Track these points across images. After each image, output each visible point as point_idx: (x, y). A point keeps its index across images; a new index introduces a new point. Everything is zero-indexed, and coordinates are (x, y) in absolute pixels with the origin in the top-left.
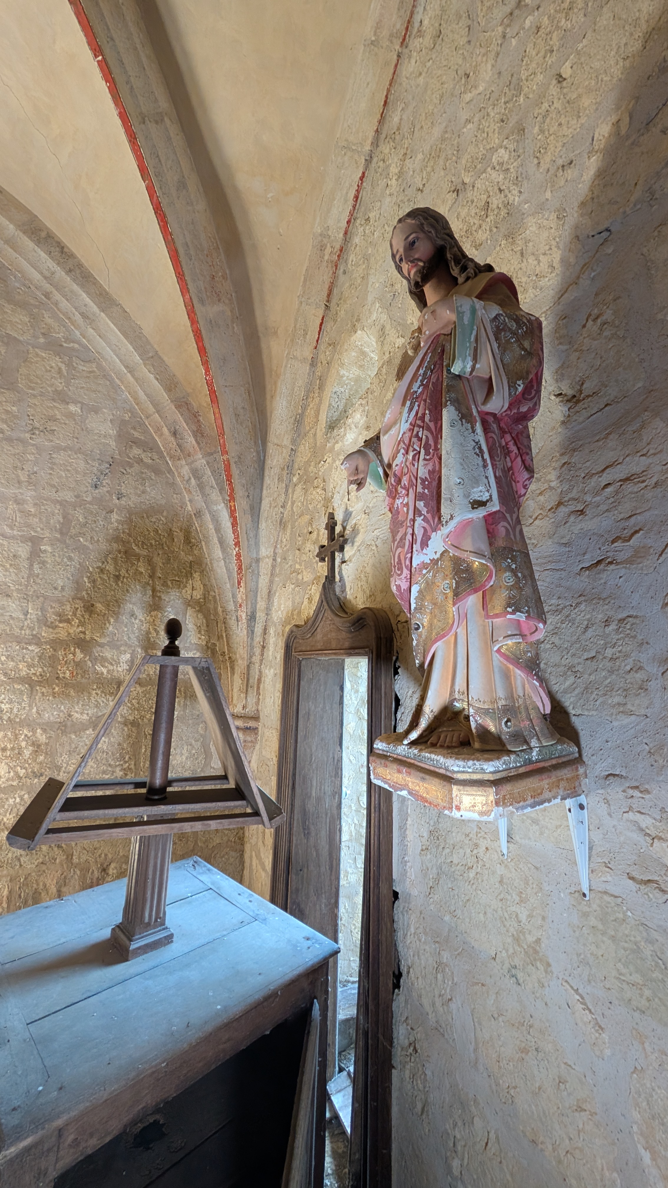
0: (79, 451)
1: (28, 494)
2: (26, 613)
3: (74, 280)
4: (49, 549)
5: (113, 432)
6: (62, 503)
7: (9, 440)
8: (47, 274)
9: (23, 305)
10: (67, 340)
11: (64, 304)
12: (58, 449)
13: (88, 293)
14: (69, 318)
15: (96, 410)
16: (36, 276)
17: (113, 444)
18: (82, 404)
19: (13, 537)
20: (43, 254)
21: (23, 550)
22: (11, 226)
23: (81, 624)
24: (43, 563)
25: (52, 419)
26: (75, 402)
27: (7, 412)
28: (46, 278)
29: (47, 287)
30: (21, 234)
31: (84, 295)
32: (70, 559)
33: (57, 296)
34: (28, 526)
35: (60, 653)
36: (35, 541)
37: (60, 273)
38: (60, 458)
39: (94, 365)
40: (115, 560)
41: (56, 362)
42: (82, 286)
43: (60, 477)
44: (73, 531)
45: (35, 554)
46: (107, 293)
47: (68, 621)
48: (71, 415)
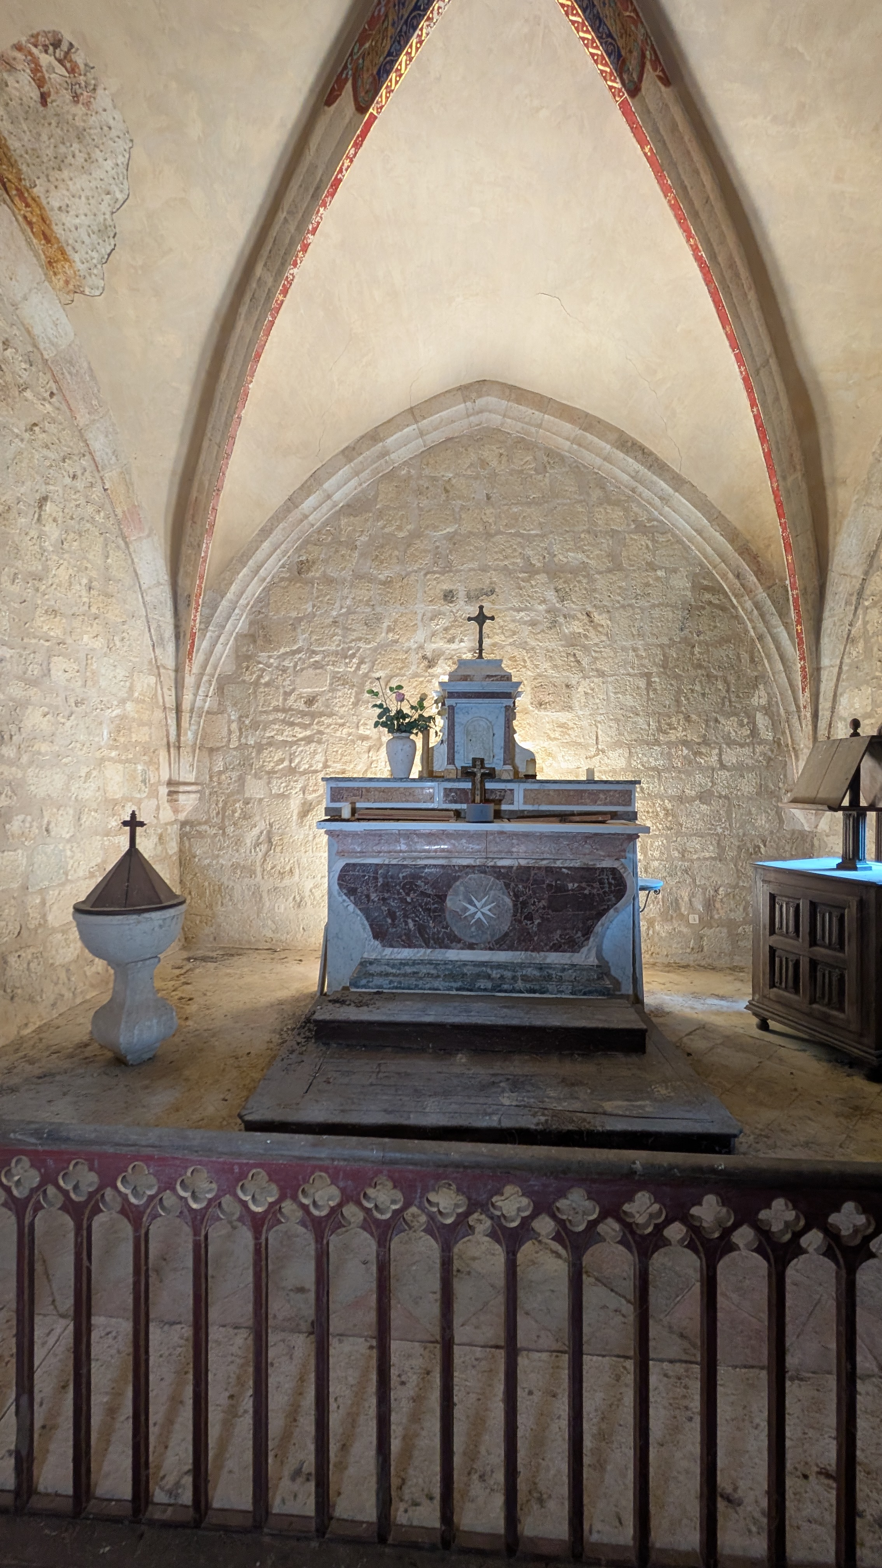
0: (667, 605)
1: (640, 644)
2: (649, 725)
3: (654, 473)
4: (657, 680)
5: (689, 585)
6: (661, 646)
7: (623, 607)
8: (633, 474)
9: (617, 503)
10: (649, 520)
11: (646, 493)
12: (653, 606)
13: (664, 480)
14: (650, 504)
15: (675, 571)
16: (625, 477)
17: (689, 594)
18: (665, 568)
19: (635, 675)
20: (631, 460)
21: (642, 683)
22: (609, 447)
23: (684, 730)
24: (655, 690)
25: (647, 585)
26: (661, 568)
27: (620, 587)
28: (632, 477)
29: (635, 484)
30: (615, 450)
31: (662, 482)
32: (672, 685)
33: (641, 489)
34: (643, 665)
35: (673, 750)
36: (648, 676)
37: (643, 470)
38: (656, 613)
39: (669, 535)
40: (700, 682)
41: (644, 541)
42: (660, 476)
43: (657, 627)
44: (670, 665)
45: (649, 684)
46: (678, 475)
47: (675, 729)
48: (658, 579)
